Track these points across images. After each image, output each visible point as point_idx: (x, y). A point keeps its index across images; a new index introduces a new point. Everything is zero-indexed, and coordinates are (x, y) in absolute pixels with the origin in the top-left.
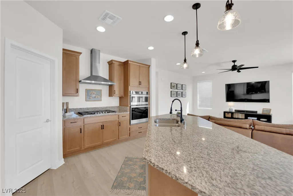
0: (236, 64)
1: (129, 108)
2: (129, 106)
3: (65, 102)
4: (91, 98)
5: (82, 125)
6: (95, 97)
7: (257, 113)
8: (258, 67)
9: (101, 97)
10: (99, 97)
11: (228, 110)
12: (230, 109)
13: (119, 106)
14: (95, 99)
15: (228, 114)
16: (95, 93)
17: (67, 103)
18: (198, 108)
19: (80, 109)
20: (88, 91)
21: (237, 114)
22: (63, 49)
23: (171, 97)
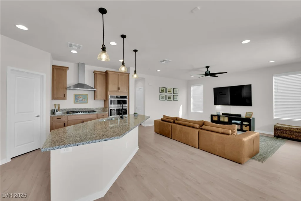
0: (209, 69)
1: (107, 109)
2: (108, 107)
3: (57, 104)
4: (79, 101)
5: (66, 121)
6: (82, 100)
7: (241, 116)
8: (227, 73)
9: (87, 100)
10: (85, 100)
11: (215, 113)
12: (217, 112)
13: (103, 107)
14: (82, 102)
15: (215, 117)
16: (82, 97)
17: (59, 105)
18: (192, 111)
19: (69, 109)
20: (75, 96)
21: (223, 117)
22: (52, 66)
23: (160, 100)
